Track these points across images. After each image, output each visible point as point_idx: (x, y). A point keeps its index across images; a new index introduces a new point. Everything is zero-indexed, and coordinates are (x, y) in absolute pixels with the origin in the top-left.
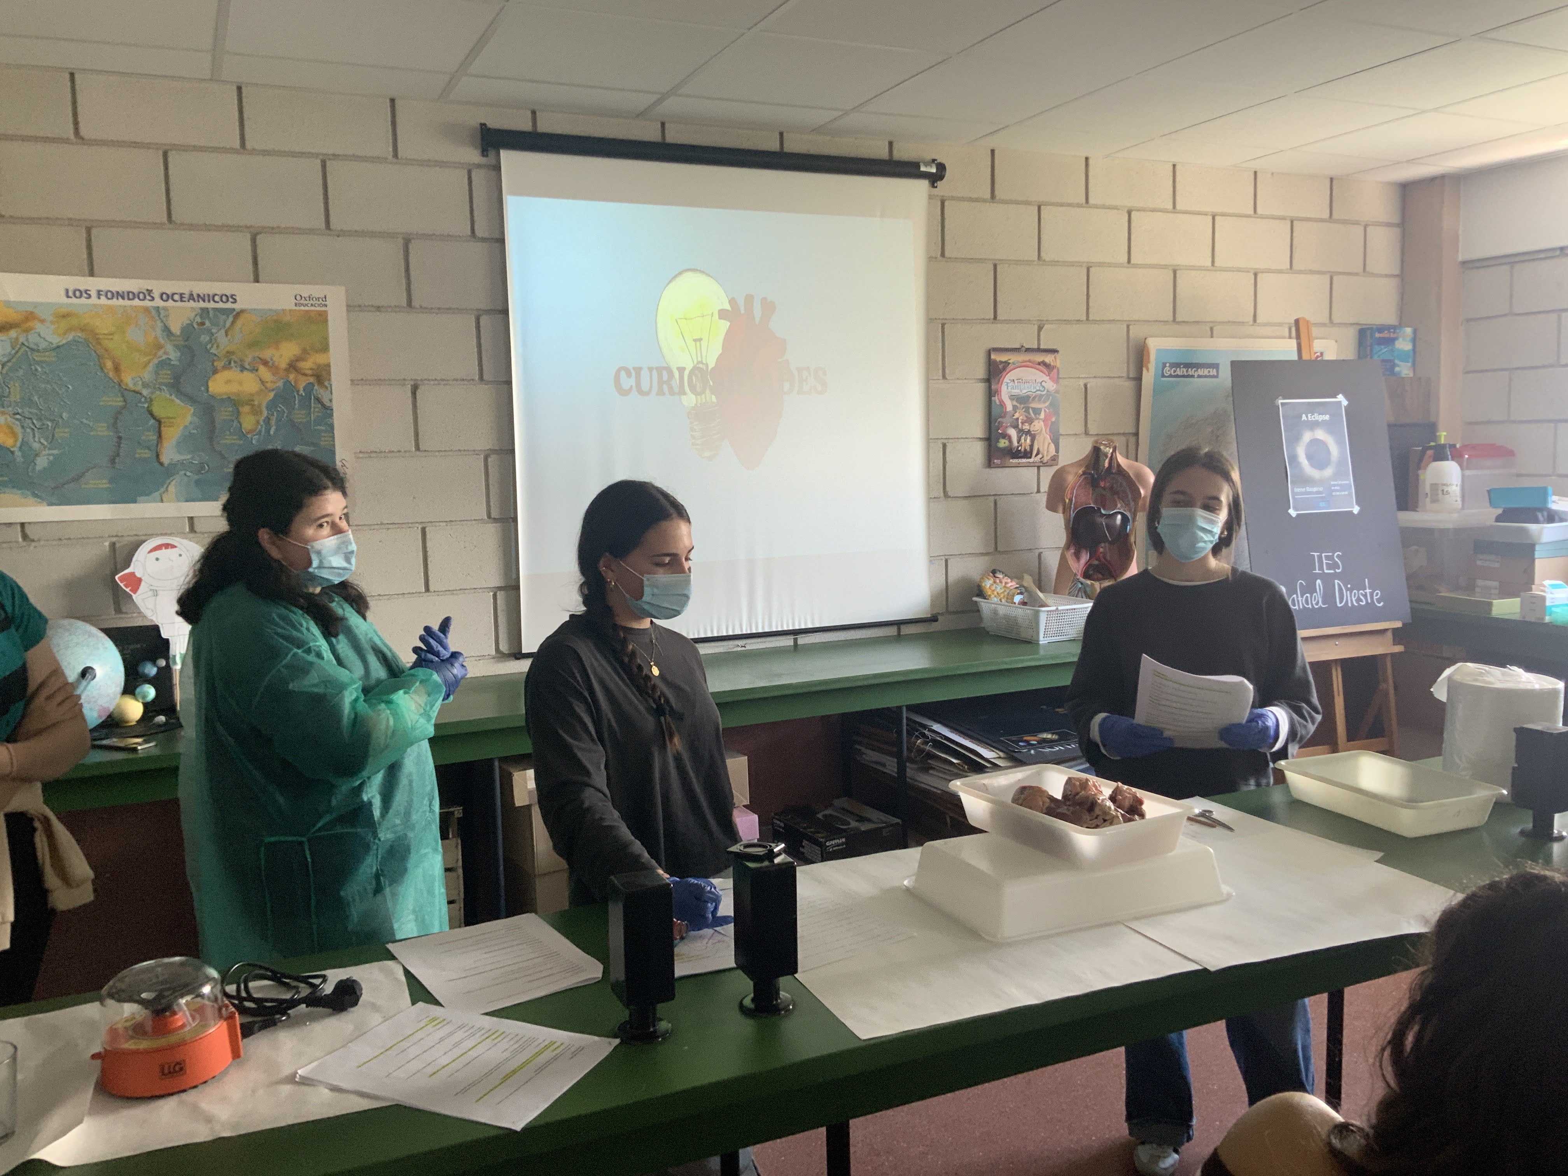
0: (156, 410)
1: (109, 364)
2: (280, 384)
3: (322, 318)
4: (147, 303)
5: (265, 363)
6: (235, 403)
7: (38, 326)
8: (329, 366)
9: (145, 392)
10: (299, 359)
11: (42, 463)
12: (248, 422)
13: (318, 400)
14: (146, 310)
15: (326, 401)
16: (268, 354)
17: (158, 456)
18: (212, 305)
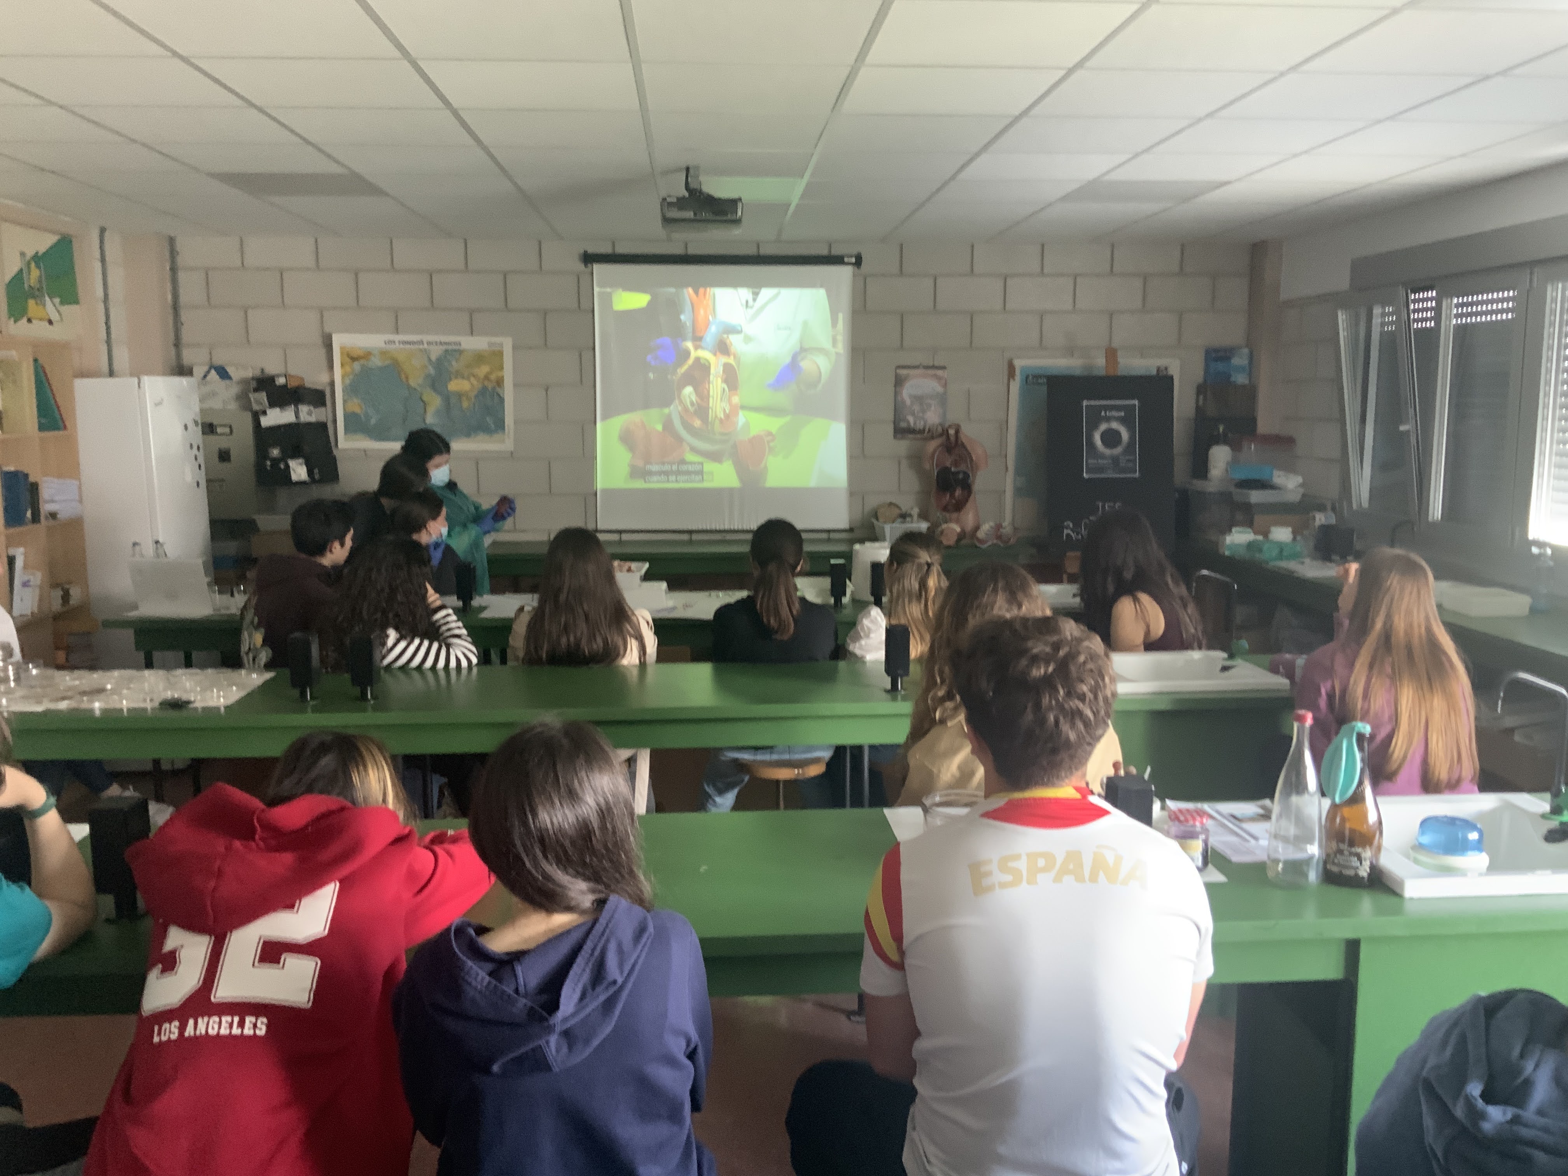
0: (425, 398)
1: (403, 376)
2: (480, 386)
3: (501, 353)
4: (421, 347)
5: (474, 376)
6: (459, 395)
7: (373, 358)
8: (503, 377)
9: (419, 389)
10: (491, 373)
11: (373, 421)
12: (465, 404)
13: (498, 395)
14: (421, 350)
15: (501, 395)
16: (476, 371)
17: (424, 420)
18: (450, 347)
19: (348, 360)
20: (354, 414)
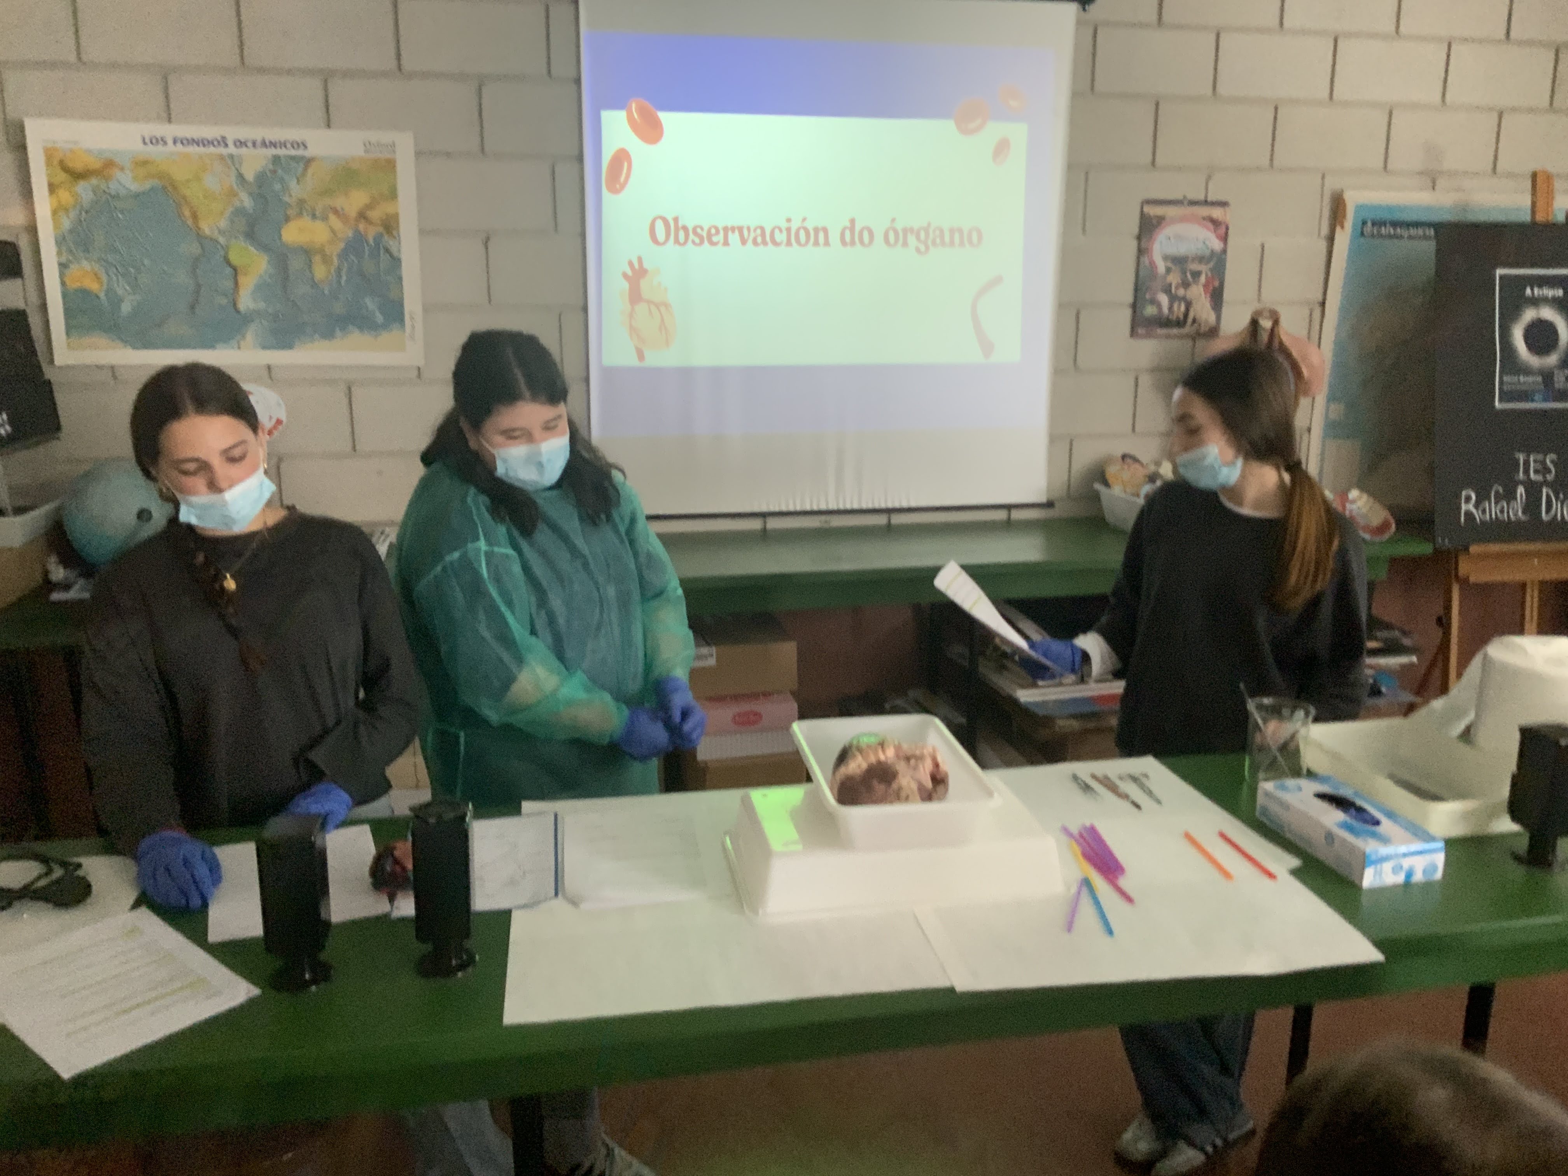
0: (234, 258)
1: (187, 213)
2: (350, 234)
3: (390, 165)
4: (222, 150)
5: (336, 212)
6: (307, 252)
7: (118, 174)
9: (222, 240)
10: (369, 207)
11: (126, 308)
12: (320, 271)
13: (387, 251)
14: (222, 157)
15: (394, 250)
16: (339, 202)
19: (62, 176)
20: (85, 293)
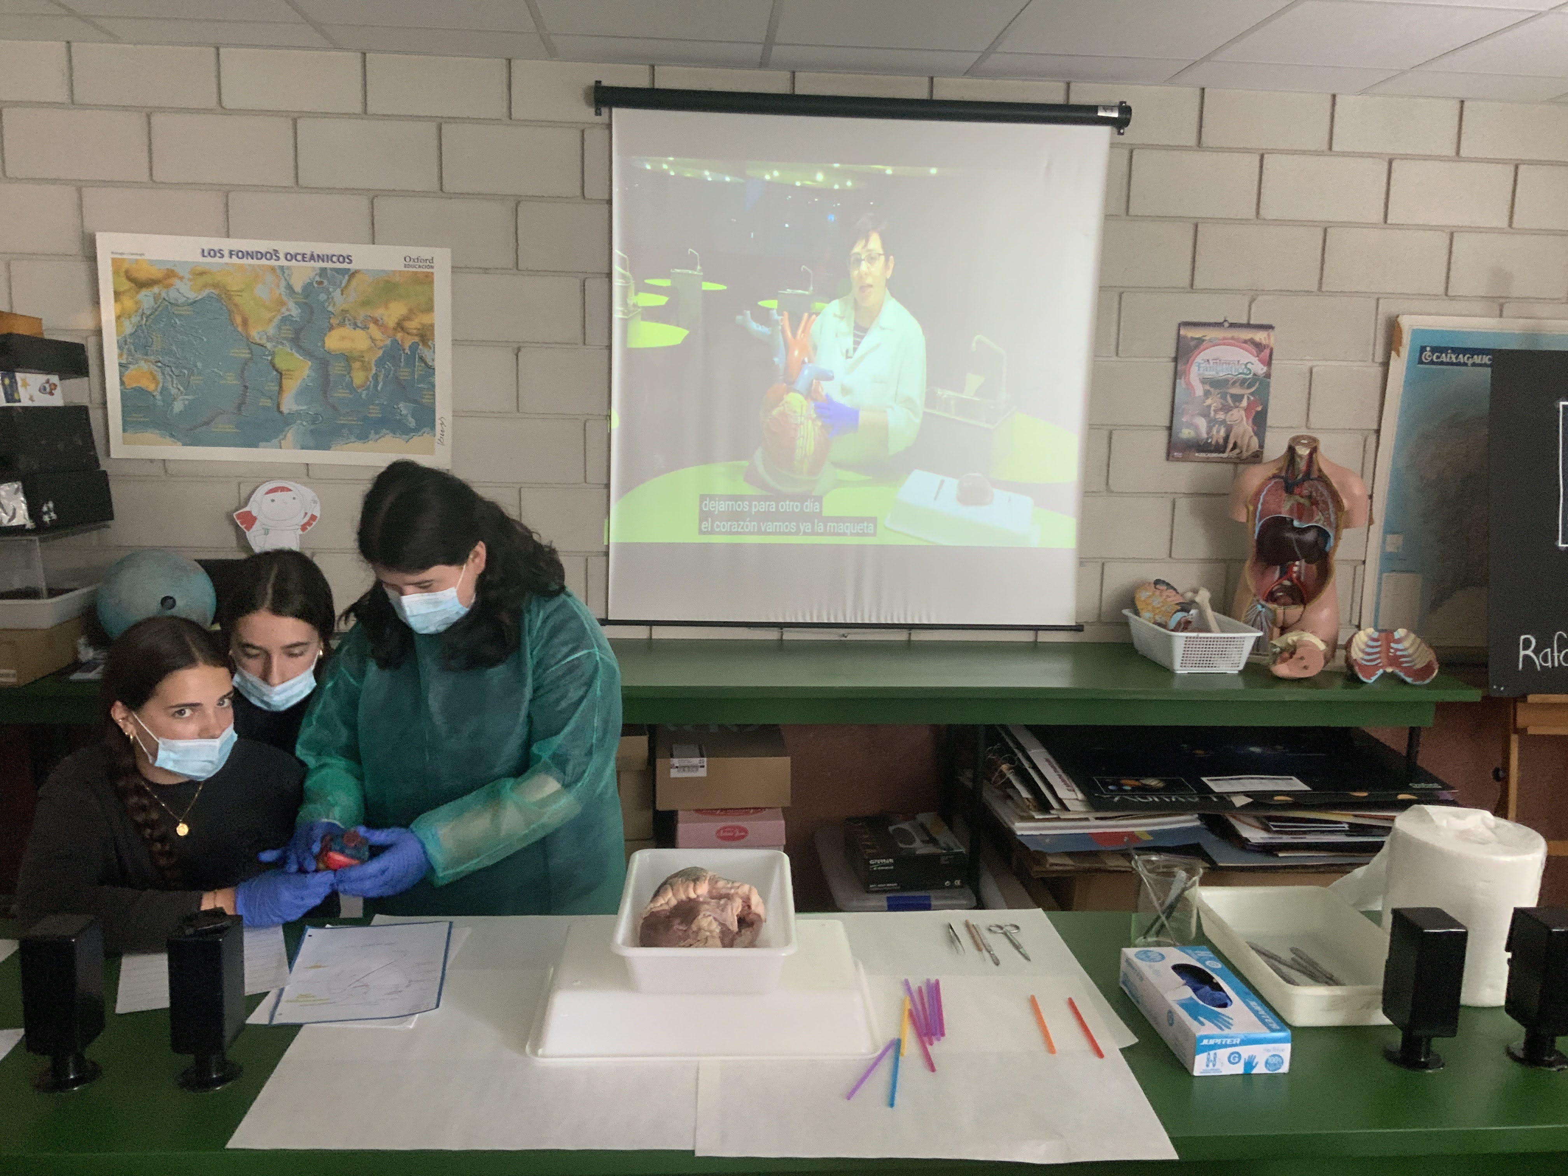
0: (280, 363)
1: (238, 320)
2: (388, 342)
3: (427, 280)
4: (273, 263)
5: (376, 321)
6: (347, 359)
7: (178, 283)
8: (432, 326)
9: (269, 345)
10: (407, 318)
11: (178, 406)
12: (359, 377)
13: (422, 359)
14: (273, 269)
15: (429, 361)
16: (379, 312)
17: (278, 405)
18: (329, 265)
19: (126, 285)
20: (141, 392)
